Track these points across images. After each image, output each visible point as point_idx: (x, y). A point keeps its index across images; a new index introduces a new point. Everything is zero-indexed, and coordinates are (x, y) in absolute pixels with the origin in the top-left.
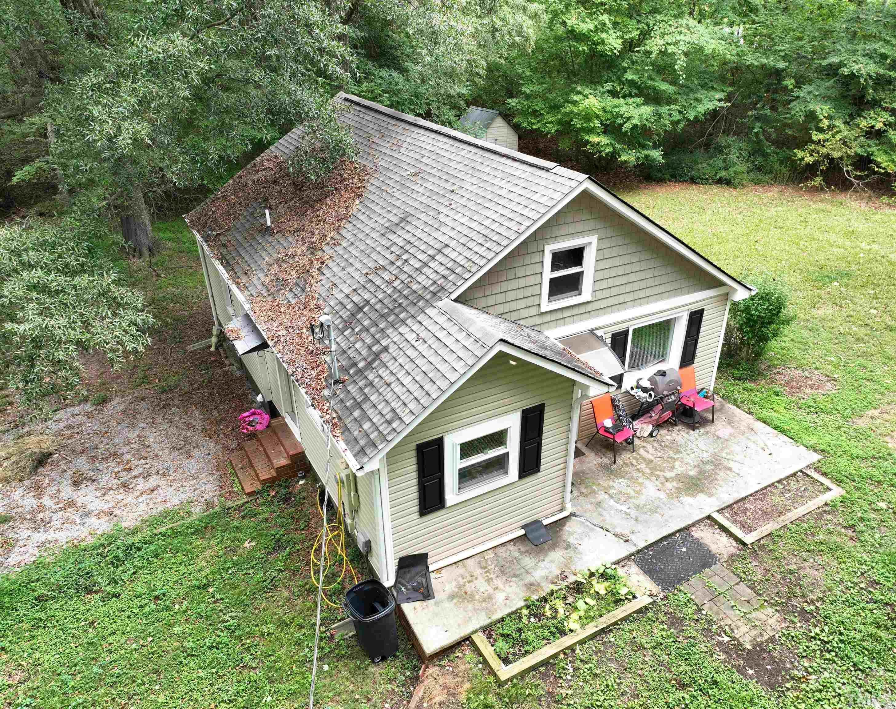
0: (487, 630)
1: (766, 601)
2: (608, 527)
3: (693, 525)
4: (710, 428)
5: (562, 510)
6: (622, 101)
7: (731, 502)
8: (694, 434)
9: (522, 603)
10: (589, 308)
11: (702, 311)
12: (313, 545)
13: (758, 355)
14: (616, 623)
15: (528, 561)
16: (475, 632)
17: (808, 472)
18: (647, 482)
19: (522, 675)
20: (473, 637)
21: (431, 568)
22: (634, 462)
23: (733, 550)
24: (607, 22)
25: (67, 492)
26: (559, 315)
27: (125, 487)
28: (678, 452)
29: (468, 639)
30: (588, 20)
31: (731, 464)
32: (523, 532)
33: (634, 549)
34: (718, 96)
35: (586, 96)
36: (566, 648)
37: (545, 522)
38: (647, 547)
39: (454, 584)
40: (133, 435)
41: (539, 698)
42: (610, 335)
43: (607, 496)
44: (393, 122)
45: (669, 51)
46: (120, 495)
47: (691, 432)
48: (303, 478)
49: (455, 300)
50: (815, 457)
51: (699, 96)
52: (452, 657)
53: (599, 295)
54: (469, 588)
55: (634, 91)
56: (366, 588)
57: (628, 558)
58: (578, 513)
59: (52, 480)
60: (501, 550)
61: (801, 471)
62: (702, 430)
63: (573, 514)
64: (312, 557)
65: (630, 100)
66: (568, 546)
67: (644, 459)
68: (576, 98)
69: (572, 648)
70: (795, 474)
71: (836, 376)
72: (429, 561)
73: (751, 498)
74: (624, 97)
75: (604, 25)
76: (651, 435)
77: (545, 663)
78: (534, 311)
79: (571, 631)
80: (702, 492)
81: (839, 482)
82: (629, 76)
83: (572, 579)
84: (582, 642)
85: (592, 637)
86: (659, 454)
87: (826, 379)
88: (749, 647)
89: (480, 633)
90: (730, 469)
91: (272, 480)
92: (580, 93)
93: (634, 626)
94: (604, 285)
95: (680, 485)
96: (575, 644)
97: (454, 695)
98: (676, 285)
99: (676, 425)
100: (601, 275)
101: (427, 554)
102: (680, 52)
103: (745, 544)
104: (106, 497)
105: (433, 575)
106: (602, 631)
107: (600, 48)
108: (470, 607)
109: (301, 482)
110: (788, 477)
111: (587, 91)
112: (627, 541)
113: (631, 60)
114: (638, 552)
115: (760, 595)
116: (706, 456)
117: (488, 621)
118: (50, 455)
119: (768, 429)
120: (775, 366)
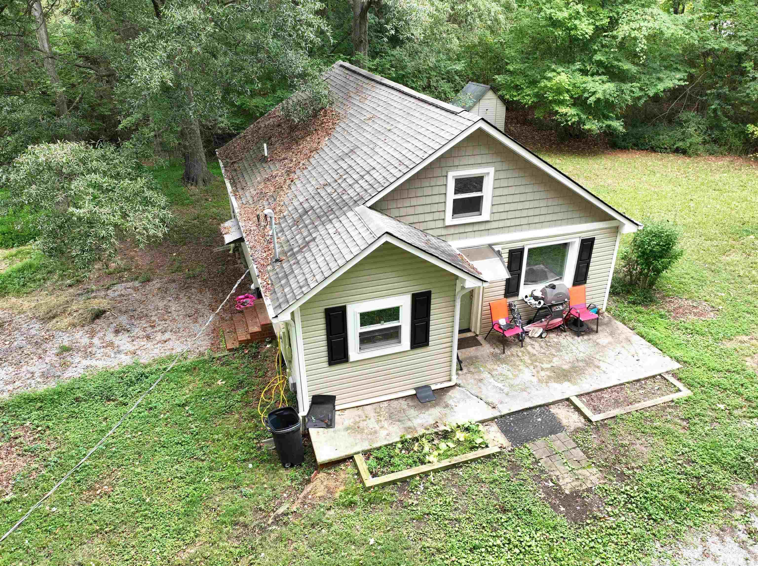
0: (367, 454)
1: (593, 463)
2: (483, 397)
3: (553, 403)
4: (593, 337)
5: (450, 380)
6: (589, 78)
7: (591, 390)
8: (579, 339)
9: (398, 439)
10: (488, 226)
11: (594, 239)
12: (264, 388)
14: (466, 462)
15: (412, 412)
16: (356, 453)
17: (666, 376)
18: (526, 370)
19: (384, 485)
20: (355, 456)
21: (337, 408)
22: (520, 354)
23: (580, 425)
24: (581, 10)
25: (110, 336)
26: (462, 230)
27: (148, 337)
28: (559, 351)
29: (351, 458)
30: (564, 9)
31: (601, 364)
32: (414, 392)
33: (497, 414)
34: (679, 76)
35: (559, 73)
36: (422, 473)
37: (433, 387)
38: (509, 414)
39: (352, 420)
40: (161, 304)
41: (392, 503)
42: (507, 251)
43: (489, 376)
44: (367, 81)
45: (633, 36)
46: (143, 342)
47: (576, 338)
48: (270, 342)
49: (370, 208)
50: (676, 366)
51: (661, 75)
52: (337, 469)
53: (497, 216)
54: (362, 425)
55: (601, 70)
56: (285, 413)
57: (492, 419)
58: (462, 385)
59: (102, 328)
60: (396, 402)
61: (660, 375)
62: (586, 337)
63: (456, 385)
64: (262, 396)
65: (597, 78)
66: (447, 406)
67: (529, 353)
68: (550, 75)
69: (426, 474)
70: (654, 377)
71: (720, 307)
72: (337, 402)
73: (609, 390)
74: (592, 75)
75: (578, 13)
76: (540, 336)
77: (404, 480)
78: (439, 224)
79: (429, 462)
80: (569, 381)
81: (690, 386)
82: (598, 57)
83: (442, 428)
84: (436, 471)
85: (446, 468)
86: (543, 351)
87: (711, 309)
88: (567, 492)
89: (361, 455)
90: (598, 367)
91: (247, 342)
92: (554, 71)
93: (480, 466)
94: (501, 208)
95: (552, 374)
96: (429, 471)
97: (332, 493)
98: (569, 215)
99: (565, 331)
100: (498, 200)
101: (335, 397)
102: (642, 36)
103: (590, 421)
104: (134, 343)
105: (337, 413)
106: (454, 466)
107: (572, 33)
108: (359, 436)
109: (268, 346)
110: (647, 378)
111: (560, 69)
112: (494, 408)
113: (601, 43)
114: (501, 416)
115: (590, 458)
116: (581, 356)
117: (369, 447)
118: (104, 312)
119: (643, 341)
120: (668, 296)
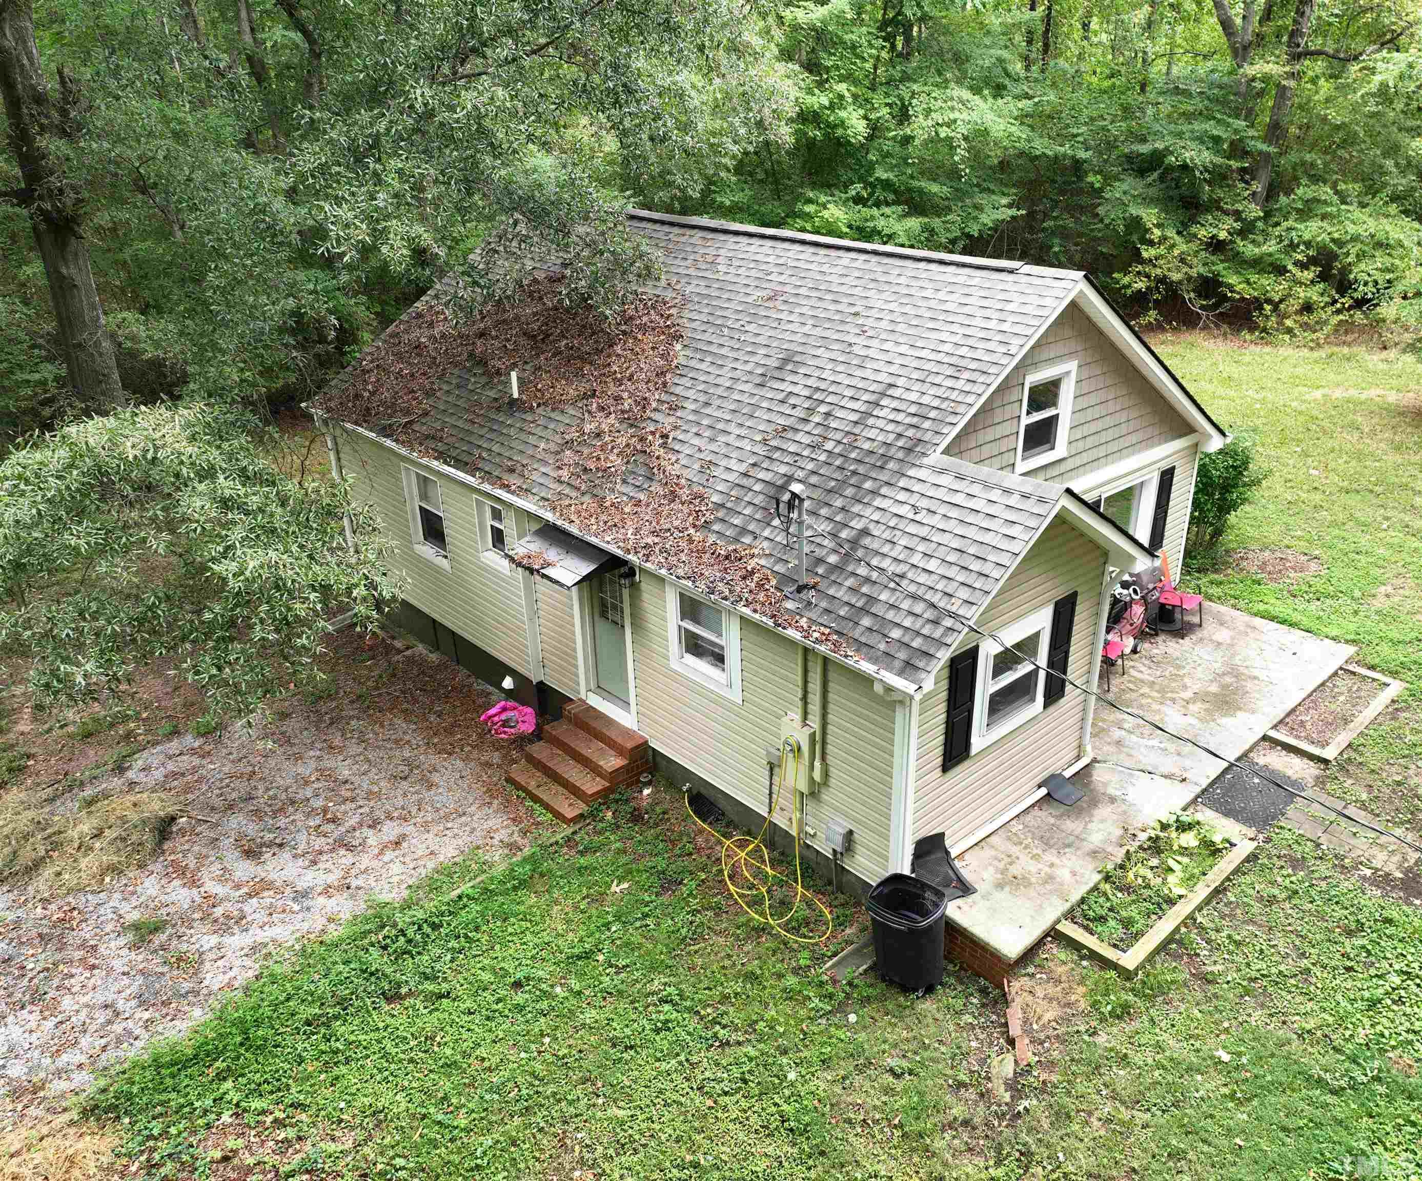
0: (1070, 915)
1: (1388, 821)
2: (1150, 769)
3: (1251, 750)
4: (1199, 634)
5: (1078, 758)
6: (875, 211)
7: (1282, 716)
8: (1186, 643)
9: (1098, 877)
10: (1063, 467)
11: (1173, 468)
12: (721, 871)
13: (1218, 533)
14: (1228, 879)
15: (1071, 825)
16: (1058, 921)
17: (1351, 668)
18: (1164, 708)
19: (1150, 958)
20: (1058, 927)
21: (954, 853)
22: (1131, 686)
23: (1317, 772)
24: (847, 94)
25: (244, 869)
27: (342, 844)
28: (1179, 667)
29: (1053, 933)
30: (816, 91)
31: (1256, 673)
32: (1043, 791)
33: (1198, 790)
34: (1004, 201)
35: (825, 207)
36: (1186, 918)
37: (1068, 774)
38: (1211, 784)
39: (991, 870)
40: (307, 769)
41: (1185, 984)
43: (1123, 732)
45: (943, 135)
46: (346, 858)
47: (1181, 641)
48: (649, 784)
49: (946, 450)
50: (1351, 650)
51: (977, 200)
52: (1037, 961)
53: (1076, 448)
54: (1015, 870)
55: (891, 197)
57: (1194, 801)
58: (1099, 758)
59: (200, 857)
60: (1028, 818)
61: (1341, 669)
62: (1194, 637)
63: (1095, 760)
64: (731, 887)
65: (887, 210)
66: (1113, 800)
67: (1142, 681)
68: (810, 208)
69: (1191, 917)
70: (1335, 674)
71: (1317, 552)
72: (948, 843)
73: (1301, 708)
74: (877, 205)
75: (841, 97)
76: (1134, 651)
77: (1169, 940)
79: (1180, 897)
80: (1240, 709)
81: (1394, 674)
82: (881, 174)
83: (1143, 836)
84: (1199, 908)
85: (1207, 901)
86: (1158, 673)
87: (1306, 558)
88: (1399, 875)
89: (1064, 921)
90: (1256, 678)
91: (604, 794)
92: (813, 201)
93: (1248, 879)
95: (1207, 706)
96: (1193, 912)
97: (1068, 1005)
99: (1157, 635)
100: (1081, 418)
101: (943, 834)
102: (959, 136)
103: (1326, 762)
104: (321, 865)
105: (956, 862)
106: (1218, 892)
107: (840, 132)
108: (1032, 893)
109: (646, 792)
110: (1330, 678)
111: (823, 199)
112: (1184, 780)
113: (880, 150)
114: (1204, 791)
115: (1378, 815)
116: (1218, 666)
117: (1068, 906)
118: (173, 819)
119: (1273, 625)
120: (1235, 550)
